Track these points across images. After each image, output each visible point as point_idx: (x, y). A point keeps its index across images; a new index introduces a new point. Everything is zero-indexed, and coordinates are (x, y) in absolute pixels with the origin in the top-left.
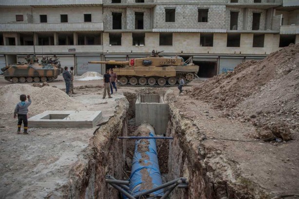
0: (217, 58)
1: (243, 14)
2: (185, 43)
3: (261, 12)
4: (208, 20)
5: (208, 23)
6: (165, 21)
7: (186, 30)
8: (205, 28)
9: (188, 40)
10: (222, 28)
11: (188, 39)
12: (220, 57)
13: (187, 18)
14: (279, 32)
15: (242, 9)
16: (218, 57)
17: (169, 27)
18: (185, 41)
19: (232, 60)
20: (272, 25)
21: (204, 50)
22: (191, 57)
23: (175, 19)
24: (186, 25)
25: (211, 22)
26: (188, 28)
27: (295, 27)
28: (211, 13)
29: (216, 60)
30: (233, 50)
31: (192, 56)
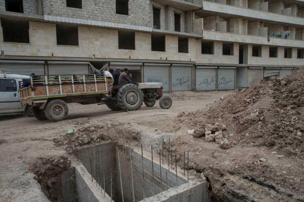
0: (141, 66)
1: (164, 12)
2: (97, 43)
3: (181, 14)
4: (129, 12)
5: (129, 17)
6: (65, 4)
7: (100, 24)
8: (125, 24)
9: (102, 39)
10: (146, 26)
11: (102, 37)
12: (144, 64)
13: (100, 5)
14: (201, 37)
15: (163, 5)
16: (142, 64)
17: (73, 16)
18: (97, 40)
19: (155, 68)
20: (193, 29)
21: (124, 54)
22: (107, 65)
23: (83, 5)
24: (99, 15)
25: (133, 15)
26: (102, 20)
27: (214, 33)
28: (132, 3)
29: (138, 68)
30: (158, 56)
31: (109, 62)
